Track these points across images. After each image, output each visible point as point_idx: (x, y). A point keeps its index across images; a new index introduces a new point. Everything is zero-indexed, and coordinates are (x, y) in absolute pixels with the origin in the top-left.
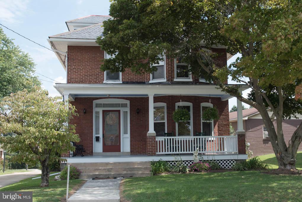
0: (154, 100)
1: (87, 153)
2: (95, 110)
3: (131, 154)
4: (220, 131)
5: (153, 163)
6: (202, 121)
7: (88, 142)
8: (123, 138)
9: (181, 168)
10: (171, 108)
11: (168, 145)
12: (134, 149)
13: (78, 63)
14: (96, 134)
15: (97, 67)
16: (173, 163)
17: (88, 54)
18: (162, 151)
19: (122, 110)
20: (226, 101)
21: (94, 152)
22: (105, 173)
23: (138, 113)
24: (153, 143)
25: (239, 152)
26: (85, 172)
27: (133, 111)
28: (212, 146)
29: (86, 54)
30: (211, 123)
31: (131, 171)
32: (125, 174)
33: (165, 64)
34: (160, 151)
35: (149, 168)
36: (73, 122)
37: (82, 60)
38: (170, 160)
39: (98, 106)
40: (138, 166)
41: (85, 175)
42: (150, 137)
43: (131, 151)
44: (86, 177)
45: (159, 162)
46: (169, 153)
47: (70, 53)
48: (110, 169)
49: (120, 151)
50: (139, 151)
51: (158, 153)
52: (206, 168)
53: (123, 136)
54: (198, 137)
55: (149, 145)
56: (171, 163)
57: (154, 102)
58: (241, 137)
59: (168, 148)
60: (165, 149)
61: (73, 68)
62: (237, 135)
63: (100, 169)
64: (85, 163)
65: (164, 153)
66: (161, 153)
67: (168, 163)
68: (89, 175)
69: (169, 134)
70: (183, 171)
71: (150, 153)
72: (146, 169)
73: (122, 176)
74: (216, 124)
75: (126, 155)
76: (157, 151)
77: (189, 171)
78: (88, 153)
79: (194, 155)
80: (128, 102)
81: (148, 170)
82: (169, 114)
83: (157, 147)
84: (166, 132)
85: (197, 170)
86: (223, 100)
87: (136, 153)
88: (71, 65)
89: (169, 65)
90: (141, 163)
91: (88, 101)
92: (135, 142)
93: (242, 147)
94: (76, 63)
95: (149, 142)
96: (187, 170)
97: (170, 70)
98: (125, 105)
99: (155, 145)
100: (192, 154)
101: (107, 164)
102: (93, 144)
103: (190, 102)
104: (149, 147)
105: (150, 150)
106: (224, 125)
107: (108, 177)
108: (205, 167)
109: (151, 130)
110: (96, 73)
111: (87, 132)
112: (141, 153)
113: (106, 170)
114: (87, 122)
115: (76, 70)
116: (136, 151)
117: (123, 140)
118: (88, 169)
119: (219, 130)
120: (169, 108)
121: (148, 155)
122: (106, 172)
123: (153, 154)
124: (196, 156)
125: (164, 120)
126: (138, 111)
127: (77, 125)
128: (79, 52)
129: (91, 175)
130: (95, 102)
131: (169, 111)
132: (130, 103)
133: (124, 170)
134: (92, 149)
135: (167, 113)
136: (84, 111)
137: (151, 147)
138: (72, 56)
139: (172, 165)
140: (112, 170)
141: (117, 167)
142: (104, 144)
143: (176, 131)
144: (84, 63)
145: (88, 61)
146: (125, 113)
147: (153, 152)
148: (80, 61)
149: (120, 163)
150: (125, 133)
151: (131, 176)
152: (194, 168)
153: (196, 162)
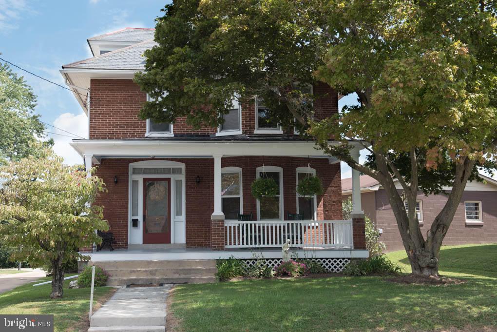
0: (221, 164)
1: (118, 246)
2: (132, 177)
3: (186, 248)
4: (327, 211)
5: (219, 262)
6: (298, 196)
7: (121, 228)
8: (175, 222)
9: (263, 271)
10: (249, 175)
11: (243, 234)
12: (192, 238)
13: (106, 105)
14: (133, 215)
15: (135, 112)
16: (251, 263)
17: (122, 92)
18: (235, 243)
19: (173, 178)
20: (337, 164)
21: (129, 243)
22: (146, 278)
23: (198, 182)
24: (220, 231)
25: (354, 246)
26: (116, 275)
27: (190, 179)
29: (118, 92)
30: (313, 198)
31: (185, 274)
32: (177, 279)
33: (241, 108)
34: (230, 244)
35: (213, 269)
37: (113, 101)
38: (246, 258)
39: (136, 171)
40: (196, 266)
41: (115, 280)
42: (215, 221)
43: (187, 242)
44: (116, 283)
45: (230, 261)
46: (245, 246)
47: (95, 90)
48: (154, 271)
49: (169, 242)
50: (199, 243)
51: (228, 246)
52: (301, 271)
53: (174, 218)
54: (291, 222)
55: (214, 234)
56: (248, 263)
58: (357, 222)
59: (243, 239)
60: (239, 241)
61: (99, 113)
62: (352, 220)
63: (138, 271)
64: (116, 262)
65: (237, 246)
66: (233, 246)
67: (244, 261)
68: (122, 280)
69: (246, 217)
71: (215, 247)
72: (209, 271)
73: (172, 282)
74: (320, 200)
75: (179, 249)
76: (227, 243)
77: (275, 275)
78: (121, 246)
79: (283, 251)
80: (183, 166)
81: (213, 272)
82: (246, 185)
83: (226, 236)
84: (242, 213)
85: (287, 273)
86: (332, 163)
87: (195, 245)
88: (95, 109)
89: (247, 108)
90: (201, 262)
91: (120, 164)
92: (194, 227)
93: (360, 238)
94: (103, 105)
95: (213, 229)
96: (272, 273)
97: (248, 117)
98: (177, 171)
99: (223, 233)
100: (280, 249)
101: (150, 263)
102: (127, 230)
103: (280, 167)
104: (214, 236)
105: (215, 242)
106: (334, 202)
107: (150, 283)
109: (218, 211)
110: (133, 121)
111: (120, 213)
112: (202, 245)
113: (148, 273)
114: (119, 197)
115: (104, 116)
116: (194, 243)
117: (174, 224)
118: (121, 271)
119: (325, 210)
120: (246, 175)
121: (212, 249)
122: (147, 275)
123: (220, 248)
124: (286, 252)
125: (238, 194)
126: (198, 180)
127: (104, 202)
128: (108, 88)
129: (125, 280)
130: (132, 165)
131: (246, 180)
132: (186, 167)
133: (174, 273)
134: (127, 239)
135: (243, 183)
136: (115, 180)
137: (218, 236)
138: (97, 94)
139: (249, 265)
140: (157, 273)
141: (165, 269)
142: (145, 231)
143: (256, 211)
144: (115, 105)
145: (121, 103)
146: (178, 183)
147: (220, 244)
148: (109, 103)
149: (168, 262)
150: (178, 213)
151: (185, 281)
152: (282, 270)
153: (286, 262)
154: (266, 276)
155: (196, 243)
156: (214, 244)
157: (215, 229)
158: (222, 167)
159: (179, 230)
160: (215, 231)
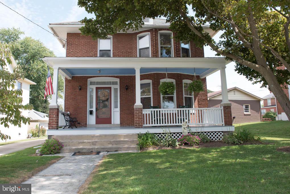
0: (140, 78)
1: (81, 125)
2: (90, 87)
3: (120, 126)
5: (140, 136)
6: (184, 96)
7: (82, 115)
8: (114, 112)
9: (170, 142)
10: (156, 84)
11: (154, 118)
12: (123, 121)
13: (75, 47)
14: (90, 108)
15: (91, 50)
16: (160, 136)
17: (84, 40)
18: (149, 123)
19: (113, 87)
20: (204, 78)
21: (87, 124)
22: (88, 147)
23: (127, 89)
24: (140, 115)
25: (225, 123)
26: (69, 145)
27: (122, 87)
28: (193, 118)
29: (82, 40)
30: (192, 97)
31: (116, 144)
32: (111, 148)
33: (150, 46)
34: (147, 124)
35: (136, 141)
36: (70, 98)
37: (79, 45)
38: (157, 133)
39: (91, 83)
40: (124, 138)
41: (67, 149)
42: (137, 109)
43: (121, 123)
44: (67, 151)
45: (146, 134)
46: (156, 125)
47: (69, 39)
48: (95, 143)
49: (111, 123)
50: (128, 123)
51: (145, 125)
52: (197, 142)
53: (114, 110)
54: (182, 109)
55: (136, 117)
56: (158, 136)
57: (141, 79)
58: (227, 109)
59: (155, 120)
60: (152, 122)
61: (71, 51)
62: (222, 107)
63: (84, 142)
64: (71, 136)
65: (151, 125)
66: (148, 125)
67: (156, 135)
68: (71, 149)
69: (154, 107)
70: (172, 145)
71: (137, 126)
72: (132, 142)
73: (106, 150)
74: (196, 99)
75: (116, 127)
76: (144, 123)
77: (179, 145)
78: (83, 125)
79: (182, 128)
80: (118, 80)
81: (135, 143)
82: (155, 89)
83: (144, 119)
84: (152, 105)
85: (188, 144)
86: (201, 78)
87: (126, 125)
88: (70, 49)
89: (154, 46)
90: (127, 136)
91: (83, 79)
92: (125, 115)
93: (229, 118)
94: (74, 47)
95: (136, 114)
96: (177, 144)
97: (155, 51)
98: (115, 83)
99: (142, 117)
100: (181, 126)
101: (93, 137)
102: (87, 117)
103: (174, 79)
104: (136, 119)
105: (137, 122)
106: (203, 100)
107: (91, 151)
108: (196, 140)
109: (138, 103)
110: (90, 55)
111: (82, 106)
112: (130, 125)
113: (91, 143)
114: (82, 98)
115: (74, 53)
116: (125, 123)
117: (114, 113)
118: (72, 142)
119: (199, 104)
120: (155, 84)
121: (135, 127)
122: (90, 145)
123: (140, 126)
124: (185, 128)
125: (150, 95)
126: (127, 88)
127: (73, 100)
128: (76, 37)
129: (73, 149)
130: (89, 80)
131: (154, 87)
132: (120, 80)
133: (109, 144)
134: (87, 121)
135: (153, 88)
136: (80, 88)
137: (138, 119)
138: (70, 41)
139: (159, 137)
140: (96, 144)
141: (103, 141)
142: (97, 117)
143: (161, 105)
144: (80, 47)
145: (84, 46)
146: (116, 90)
147: (140, 124)
148: (77, 46)
149: (106, 136)
150: (116, 107)
151: (116, 150)
152: (184, 141)
153: (185, 135)
154: (173, 145)
155: (126, 124)
156: (136, 124)
157: (137, 114)
158: (140, 80)
159: (116, 116)
160: (137, 115)
